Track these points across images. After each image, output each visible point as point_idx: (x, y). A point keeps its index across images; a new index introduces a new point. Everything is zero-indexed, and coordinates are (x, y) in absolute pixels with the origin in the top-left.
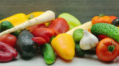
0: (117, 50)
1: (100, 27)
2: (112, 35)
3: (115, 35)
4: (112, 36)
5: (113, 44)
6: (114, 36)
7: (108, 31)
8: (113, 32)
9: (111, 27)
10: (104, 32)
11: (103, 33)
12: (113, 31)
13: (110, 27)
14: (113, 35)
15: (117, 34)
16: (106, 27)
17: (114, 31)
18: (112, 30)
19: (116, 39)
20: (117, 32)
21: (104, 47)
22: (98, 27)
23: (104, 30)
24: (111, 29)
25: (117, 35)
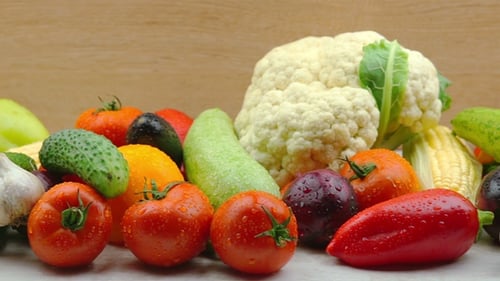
0: (97, 227)
1: (61, 143)
2: (89, 170)
3: (95, 171)
4: (88, 176)
5: (81, 203)
6: (91, 175)
7: (77, 155)
8: (91, 160)
9: (88, 144)
10: (68, 162)
11: (66, 166)
12: (91, 156)
13: (86, 141)
14: (91, 172)
15: (100, 168)
16: (75, 143)
17: (95, 155)
18: (89, 154)
19: (98, 186)
20: (103, 161)
21: (47, 213)
22: (56, 144)
23: (68, 154)
24: (86, 149)
25: (103, 173)
